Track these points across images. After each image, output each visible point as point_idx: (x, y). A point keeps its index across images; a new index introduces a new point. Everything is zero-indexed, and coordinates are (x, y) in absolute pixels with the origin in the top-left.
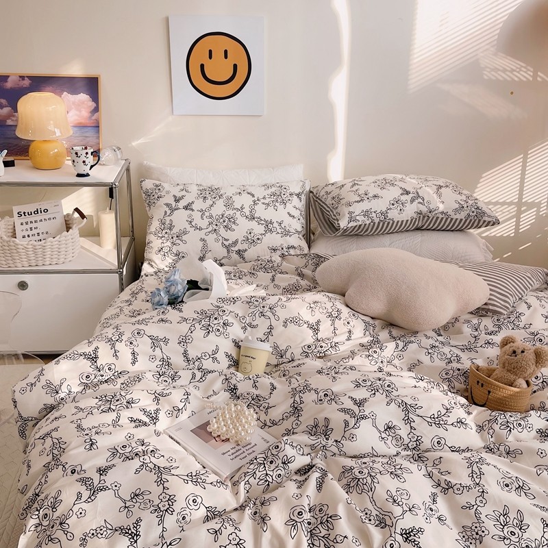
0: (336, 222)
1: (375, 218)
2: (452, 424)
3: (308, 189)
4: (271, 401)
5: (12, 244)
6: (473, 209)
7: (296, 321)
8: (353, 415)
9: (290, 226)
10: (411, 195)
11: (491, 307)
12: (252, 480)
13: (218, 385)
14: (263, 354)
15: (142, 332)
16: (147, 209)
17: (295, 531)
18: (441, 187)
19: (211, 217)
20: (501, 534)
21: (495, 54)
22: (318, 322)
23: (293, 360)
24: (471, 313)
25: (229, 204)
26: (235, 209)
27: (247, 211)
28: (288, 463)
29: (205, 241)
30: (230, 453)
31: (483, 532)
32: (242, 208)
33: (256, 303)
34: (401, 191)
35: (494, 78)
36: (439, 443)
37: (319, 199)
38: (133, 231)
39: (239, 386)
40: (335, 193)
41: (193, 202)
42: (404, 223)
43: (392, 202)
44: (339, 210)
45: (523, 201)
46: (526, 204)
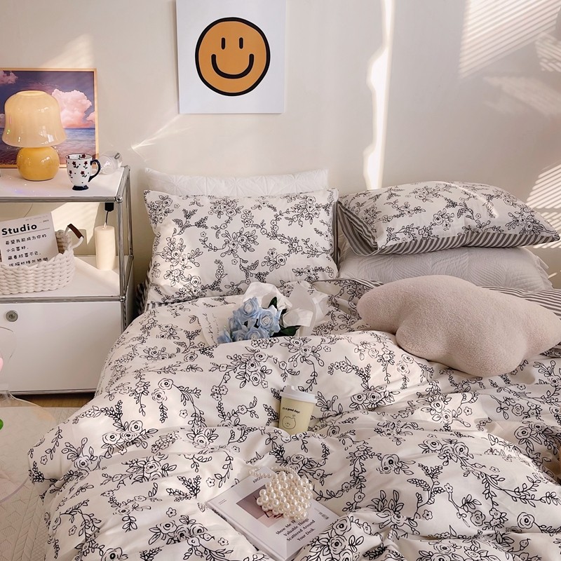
0: (372, 240)
1: (417, 235)
2: (540, 500)
3: (336, 200)
4: (327, 468)
6: (529, 223)
7: (346, 366)
8: (426, 488)
9: (317, 244)
10: (458, 208)
13: (261, 446)
14: (308, 405)
15: (170, 383)
16: (153, 225)
18: (491, 197)
19: (227, 235)
21: (554, 43)
22: (368, 367)
23: (340, 413)
24: (543, 354)
25: (247, 220)
26: (255, 225)
27: (268, 227)
28: (356, 544)
29: (221, 263)
30: (285, 532)
32: (263, 224)
33: (296, 345)
36: (526, 521)
37: (349, 211)
38: (131, 249)
39: (286, 447)
40: (368, 206)
41: (206, 218)
42: (450, 240)
43: (437, 216)
44: (375, 225)
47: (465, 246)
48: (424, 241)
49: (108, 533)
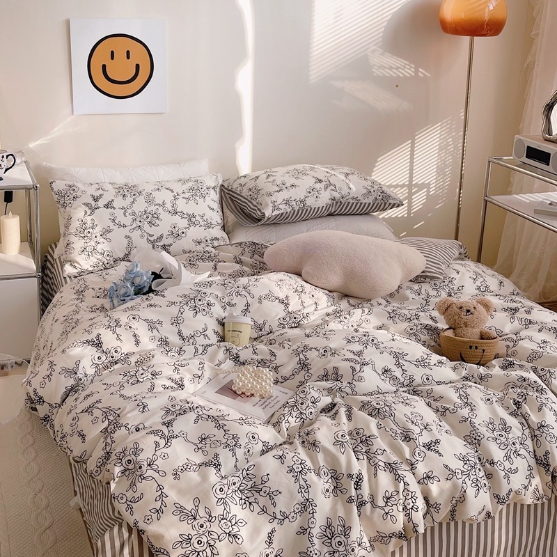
1: (295, 206)
2: (435, 365)
3: (220, 184)
4: (278, 361)
6: (379, 194)
7: (270, 297)
8: (357, 362)
9: (211, 218)
10: (324, 183)
11: (428, 274)
12: (290, 419)
13: (221, 355)
14: (247, 328)
15: (137, 317)
16: (62, 209)
17: (344, 449)
18: (348, 174)
19: (134, 214)
20: (493, 436)
21: (382, 54)
22: (287, 297)
23: (271, 332)
24: (411, 281)
26: (157, 205)
27: (169, 206)
28: (316, 402)
29: (130, 238)
30: (260, 403)
31: (479, 436)
32: (164, 203)
34: (314, 180)
36: (427, 379)
37: (232, 192)
38: (30, 236)
39: (241, 354)
40: (251, 185)
41: (113, 201)
42: (320, 209)
43: (308, 190)
44: (260, 200)
45: (414, 183)
46: (416, 185)
47: (330, 215)
48: (301, 211)
49: (129, 415)
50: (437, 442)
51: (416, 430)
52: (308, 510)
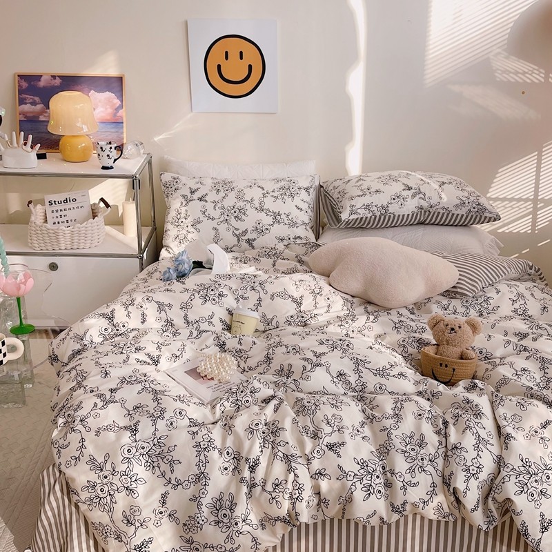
0: (340, 215)
1: (375, 212)
2: (394, 376)
3: (317, 184)
4: (250, 353)
5: (44, 228)
6: (474, 205)
7: (284, 295)
8: (311, 363)
9: (297, 218)
10: (413, 191)
11: (459, 290)
12: (225, 403)
13: (211, 341)
14: (251, 321)
15: (151, 299)
16: (166, 199)
17: (251, 436)
18: (444, 183)
19: (223, 208)
21: (507, 58)
22: (301, 297)
23: (277, 327)
24: (441, 295)
25: (238, 198)
26: (245, 201)
27: (256, 203)
28: (255, 392)
29: (217, 230)
30: (213, 387)
31: (391, 447)
32: (252, 200)
33: (248, 279)
34: (403, 187)
35: (505, 80)
36: (380, 388)
38: (154, 221)
39: (227, 342)
40: (341, 188)
41: (207, 194)
42: (406, 217)
43: (393, 197)
44: (342, 204)
45: (539, 198)
46: (542, 200)
47: (421, 223)
48: (382, 217)
50: (343, 444)
51: (328, 429)
52: (201, 482)
